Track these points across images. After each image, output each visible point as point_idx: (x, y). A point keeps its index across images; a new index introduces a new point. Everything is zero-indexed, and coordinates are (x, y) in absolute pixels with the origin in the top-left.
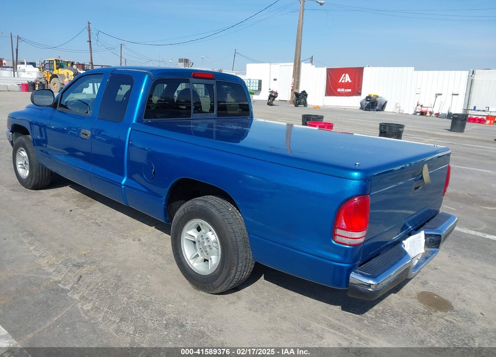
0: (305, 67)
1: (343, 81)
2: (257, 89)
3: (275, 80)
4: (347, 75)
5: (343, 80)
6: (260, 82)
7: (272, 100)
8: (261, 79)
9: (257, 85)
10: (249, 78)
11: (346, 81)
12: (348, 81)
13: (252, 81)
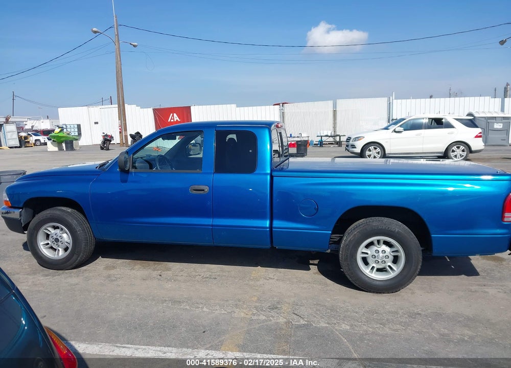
0: (130, 109)
1: (172, 121)
2: (77, 134)
3: (96, 123)
4: (175, 115)
5: (171, 119)
6: (79, 127)
7: (108, 144)
8: (79, 123)
9: (76, 130)
10: (64, 123)
11: (175, 120)
12: (177, 120)
13: (69, 127)
